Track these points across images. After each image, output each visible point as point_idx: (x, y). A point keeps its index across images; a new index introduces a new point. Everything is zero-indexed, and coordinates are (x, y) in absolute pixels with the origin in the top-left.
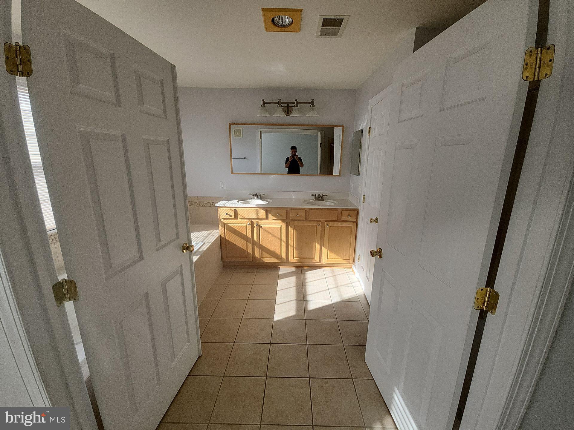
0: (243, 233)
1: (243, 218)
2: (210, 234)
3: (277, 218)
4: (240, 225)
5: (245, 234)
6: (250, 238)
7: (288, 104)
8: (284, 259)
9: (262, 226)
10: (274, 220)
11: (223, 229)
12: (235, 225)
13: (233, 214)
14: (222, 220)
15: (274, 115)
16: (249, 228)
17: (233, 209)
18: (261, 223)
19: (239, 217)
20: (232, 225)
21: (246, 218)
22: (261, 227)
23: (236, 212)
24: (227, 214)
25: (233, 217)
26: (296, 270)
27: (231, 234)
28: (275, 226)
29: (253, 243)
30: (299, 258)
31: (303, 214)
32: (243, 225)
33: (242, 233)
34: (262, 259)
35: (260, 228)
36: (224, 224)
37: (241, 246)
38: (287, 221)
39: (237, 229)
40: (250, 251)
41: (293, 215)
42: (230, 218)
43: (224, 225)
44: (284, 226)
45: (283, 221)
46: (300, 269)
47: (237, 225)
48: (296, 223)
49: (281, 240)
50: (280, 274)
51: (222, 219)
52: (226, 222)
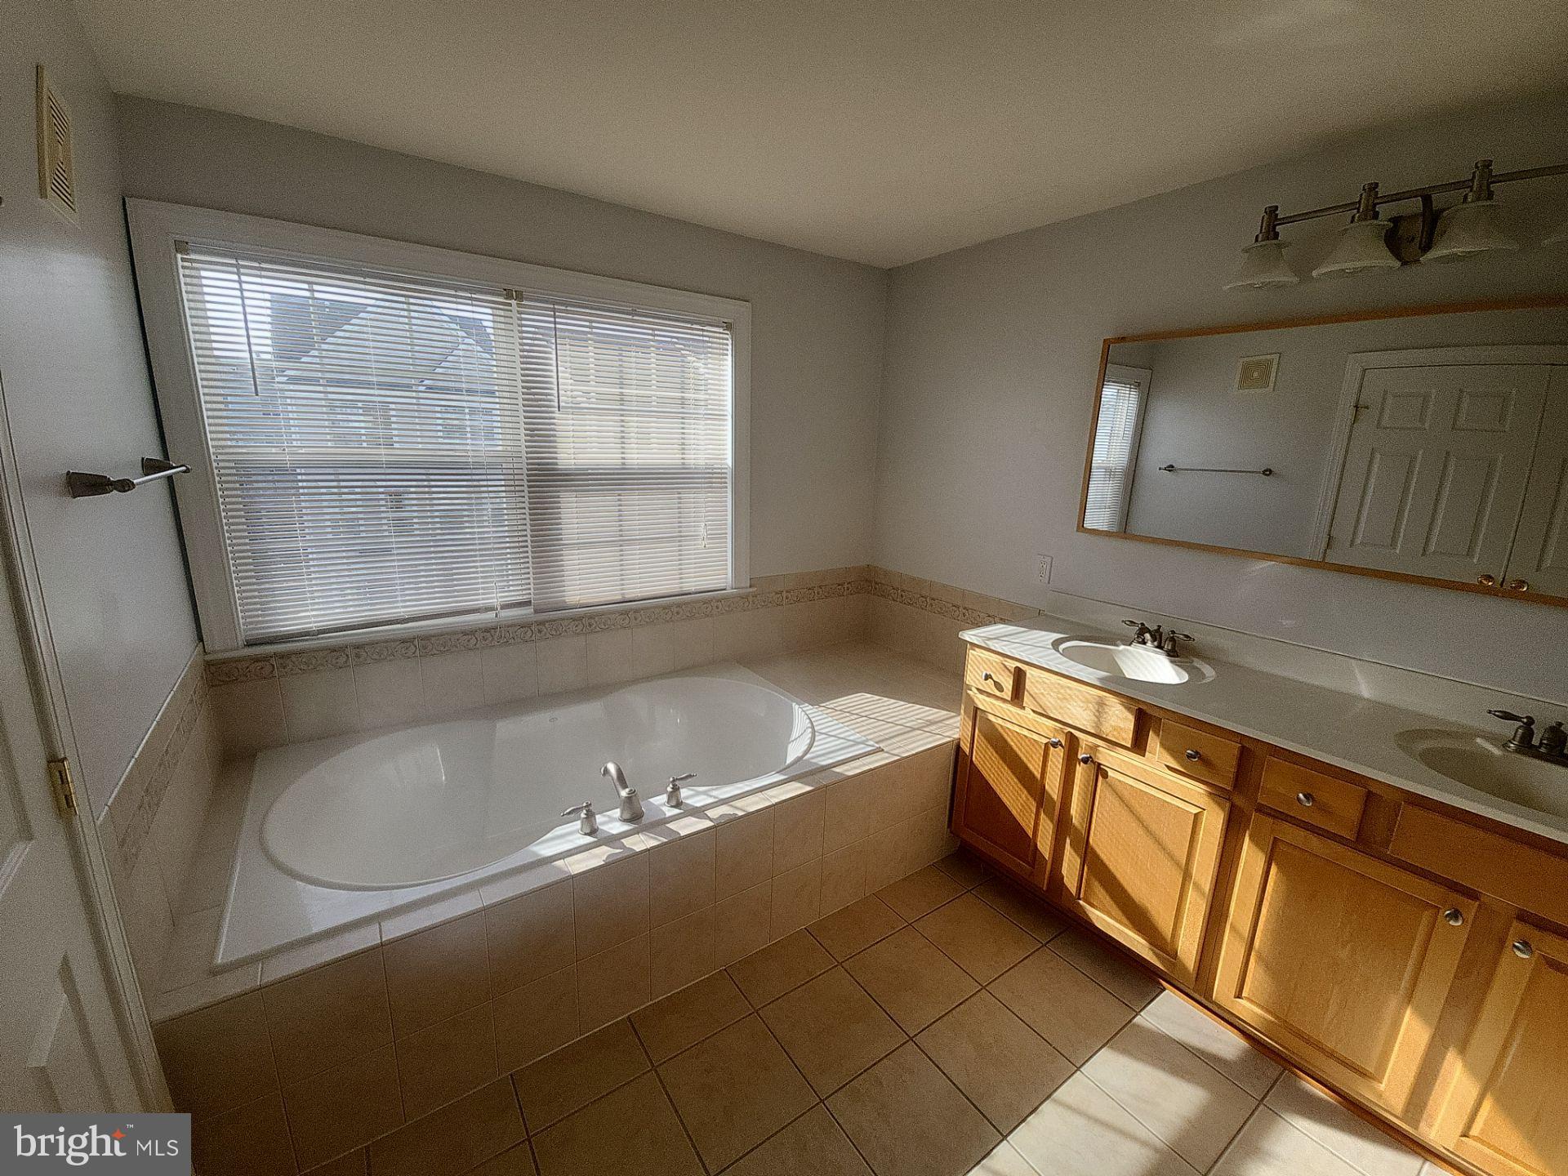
0: (1031, 767)
1: (1043, 712)
2: (932, 723)
3: (1182, 766)
4: (1026, 733)
5: (1038, 776)
6: (1054, 802)
7: (1427, 200)
8: (1185, 968)
9: (1110, 773)
10: (1168, 767)
11: (971, 723)
12: (1009, 726)
13: (1008, 683)
14: (973, 693)
15: (1314, 274)
16: (1057, 757)
17: (1013, 665)
18: (1108, 757)
19: (1027, 699)
20: (1000, 721)
21: (1052, 715)
22: (1105, 776)
23: (1019, 677)
24: (987, 677)
25: (1008, 693)
26: (1244, 1060)
27: (991, 751)
28: (1168, 799)
29: (1063, 825)
30: (1277, 1017)
31: (1348, 809)
32: (1036, 737)
33: (1027, 768)
34: (1087, 907)
35: (1100, 778)
36: (976, 709)
37: (1014, 812)
38: (1239, 801)
39: (1012, 744)
40: (1045, 846)
41: (1274, 785)
42: (998, 693)
43: (976, 713)
44: (1214, 820)
45: (1218, 794)
46: (1273, 1070)
47: (1017, 729)
48: (1291, 834)
49: (1187, 875)
50: (1138, 1020)
51: (974, 689)
52: (982, 702)
